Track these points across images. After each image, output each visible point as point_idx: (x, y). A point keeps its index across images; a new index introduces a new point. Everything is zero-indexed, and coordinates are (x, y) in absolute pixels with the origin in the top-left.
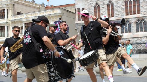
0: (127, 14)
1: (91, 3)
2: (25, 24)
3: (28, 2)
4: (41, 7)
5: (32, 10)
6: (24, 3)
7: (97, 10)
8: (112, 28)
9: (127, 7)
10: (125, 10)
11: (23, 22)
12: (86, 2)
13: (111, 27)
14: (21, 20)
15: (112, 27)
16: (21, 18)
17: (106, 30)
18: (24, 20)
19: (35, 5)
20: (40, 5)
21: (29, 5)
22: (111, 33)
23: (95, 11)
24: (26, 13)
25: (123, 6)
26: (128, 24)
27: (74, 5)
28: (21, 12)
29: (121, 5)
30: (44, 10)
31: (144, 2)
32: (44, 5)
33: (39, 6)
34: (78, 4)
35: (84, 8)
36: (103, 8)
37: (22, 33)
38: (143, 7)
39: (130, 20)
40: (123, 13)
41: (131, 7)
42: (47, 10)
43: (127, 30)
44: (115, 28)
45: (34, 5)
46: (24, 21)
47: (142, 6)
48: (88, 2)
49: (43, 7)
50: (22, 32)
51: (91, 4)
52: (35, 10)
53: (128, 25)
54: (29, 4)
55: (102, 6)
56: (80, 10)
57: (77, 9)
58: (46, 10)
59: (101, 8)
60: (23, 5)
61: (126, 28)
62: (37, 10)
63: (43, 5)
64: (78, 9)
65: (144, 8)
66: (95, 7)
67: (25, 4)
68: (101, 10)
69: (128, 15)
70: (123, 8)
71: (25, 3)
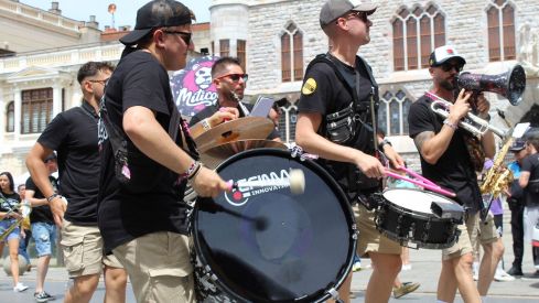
0: (399, 67)
1: (270, 21)
2: (23, 92)
3: (35, 11)
4: (84, 31)
5: (52, 40)
6: (19, 16)
7: (292, 50)
8: (468, 101)
9: (398, 43)
10: (391, 52)
11: (14, 88)
12: (253, 19)
13: (464, 96)
14: (10, 79)
15: (468, 96)
16: (7, 71)
17: (443, 107)
18: (19, 79)
19: (64, 22)
20: (81, 24)
21: (39, 22)
22: (464, 118)
23: (283, 53)
24: (26, 54)
25: (385, 35)
26: (403, 103)
27: (209, 29)
28: (10, 49)
29: (379, 34)
30: (94, 45)
31: (461, 24)
32: (97, 24)
33: (76, 29)
34: (222, 26)
35: (243, 39)
36: (312, 40)
37: (11, 128)
38: (456, 41)
39: (408, 88)
40: (386, 63)
41: (412, 40)
42: (108, 43)
43: (398, 124)
44: (480, 100)
45: (59, 24)
46: (19, 84)
47: (453, 39)
48: (260, 17)
49: (93, 33)
50: (11, 124)
51: (269, 24)
52: (64, 41)
53: (401, 106)
54: (39, 18)
55: (311, 36)
56: (228, 46)
57: (217, 44)
58: (102, 44)
59: (305, 41)
60: (19, 21)
61: (395, 116)
62: (71, 43)
63: (93, 25)
64: (222, 42)
65: (460, 46)
66: (284, 37)
67: (26, 18)
68: (305, 49)
69: (401, 69)
70: (386, 43)
71: (26, 15)
